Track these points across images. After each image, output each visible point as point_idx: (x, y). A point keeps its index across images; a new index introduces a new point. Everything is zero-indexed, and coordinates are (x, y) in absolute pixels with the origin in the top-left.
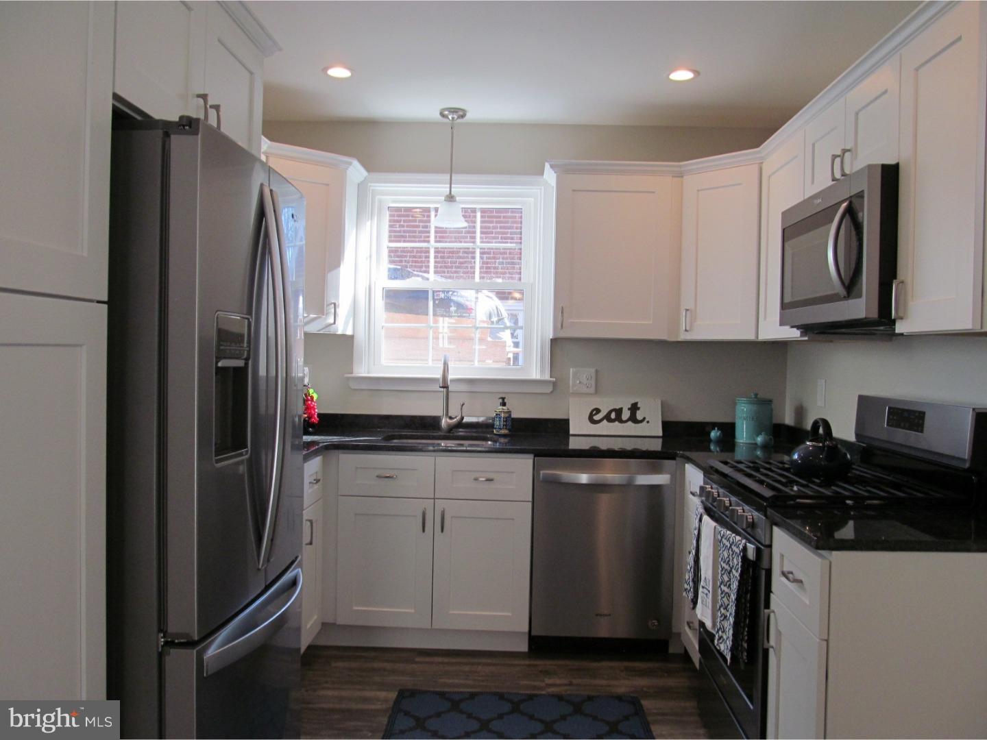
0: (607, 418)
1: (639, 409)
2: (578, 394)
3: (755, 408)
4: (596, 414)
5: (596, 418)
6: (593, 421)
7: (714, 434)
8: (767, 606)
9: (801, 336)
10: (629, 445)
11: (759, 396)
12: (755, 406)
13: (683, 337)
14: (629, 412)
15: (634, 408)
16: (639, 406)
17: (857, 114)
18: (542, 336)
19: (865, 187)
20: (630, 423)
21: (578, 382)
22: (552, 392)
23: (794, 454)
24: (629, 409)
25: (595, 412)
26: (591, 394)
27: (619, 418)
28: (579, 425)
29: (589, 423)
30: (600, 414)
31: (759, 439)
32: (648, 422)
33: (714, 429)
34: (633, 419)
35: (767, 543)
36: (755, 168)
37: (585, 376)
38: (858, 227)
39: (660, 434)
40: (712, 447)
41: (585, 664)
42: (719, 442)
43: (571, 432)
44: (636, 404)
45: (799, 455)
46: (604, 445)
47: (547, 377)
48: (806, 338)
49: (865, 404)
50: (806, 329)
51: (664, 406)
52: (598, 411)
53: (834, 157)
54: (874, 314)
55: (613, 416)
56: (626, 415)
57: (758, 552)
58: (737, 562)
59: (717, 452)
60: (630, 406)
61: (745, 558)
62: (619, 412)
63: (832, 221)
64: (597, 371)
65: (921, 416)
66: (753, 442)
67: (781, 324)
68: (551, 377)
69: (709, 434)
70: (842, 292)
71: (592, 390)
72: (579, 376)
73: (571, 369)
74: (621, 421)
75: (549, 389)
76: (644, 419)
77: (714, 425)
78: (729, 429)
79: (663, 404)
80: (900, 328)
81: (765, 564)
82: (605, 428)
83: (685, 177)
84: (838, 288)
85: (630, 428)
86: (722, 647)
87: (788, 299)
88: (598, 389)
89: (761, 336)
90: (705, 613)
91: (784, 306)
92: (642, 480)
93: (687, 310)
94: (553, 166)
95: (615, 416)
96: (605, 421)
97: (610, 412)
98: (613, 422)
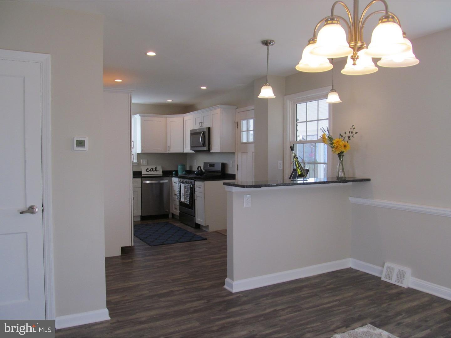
0: (150, 170)
2: (143, 165)
3: (182, 167)
5: (148, 170)
7: (174, 173)
8: (195, 193)
11: (182, 164)
13: (168, 152)
15: (156, 168)
17: (203, 117)
18: (135, 152)
19: (206, 131)
20: (155, 171)
27: (153, 170)
29: (146, 172)
31: (184, 173)
34: (156, 170)
35: (194, 184)
36: (182, 118)
37: (145, 162)
38: (205, 136)
40: (173, 175)
42: (175, 174)
43: (143, 173)
46: (150, 176)
48: (195, 153)
49: (205, 164)
50: (195, 151)
51: (162, 167)
52: (148, 169)
53: (200, 123)
54: (208, 149)
55: (151, 170)
56: (154, 170)
57: (193, 186)
58: (189, 188)
61: (191, 188)
62: (153, 169)
63: (201, 134)
64: (147, 160)
65: (214, 165)
67: (191, 150)
68: (138, 162)
70: (203, 146)
71: (146, 164)
72: (143, 162)
73: (142, 160)
74: (153, 171)
75: (137, 165)
76: (158, 170)
77: (173, 171)
78: (177, 172)
80: (211, 151)
81: (194, 187)
82: (150, 173)
83: (167, 118)
84: (201, 145)
86: (187, 203)
87: (192, 146)
88: (148, 164)
89: (185, 152)
90: (182, 200)
91: (191, 147)
92: (162, 182)
93: (169, 146)
94: (140, 115)
95: (152, 170)
96: (150, 171)
97: (151, 169)
98: (151, 171)
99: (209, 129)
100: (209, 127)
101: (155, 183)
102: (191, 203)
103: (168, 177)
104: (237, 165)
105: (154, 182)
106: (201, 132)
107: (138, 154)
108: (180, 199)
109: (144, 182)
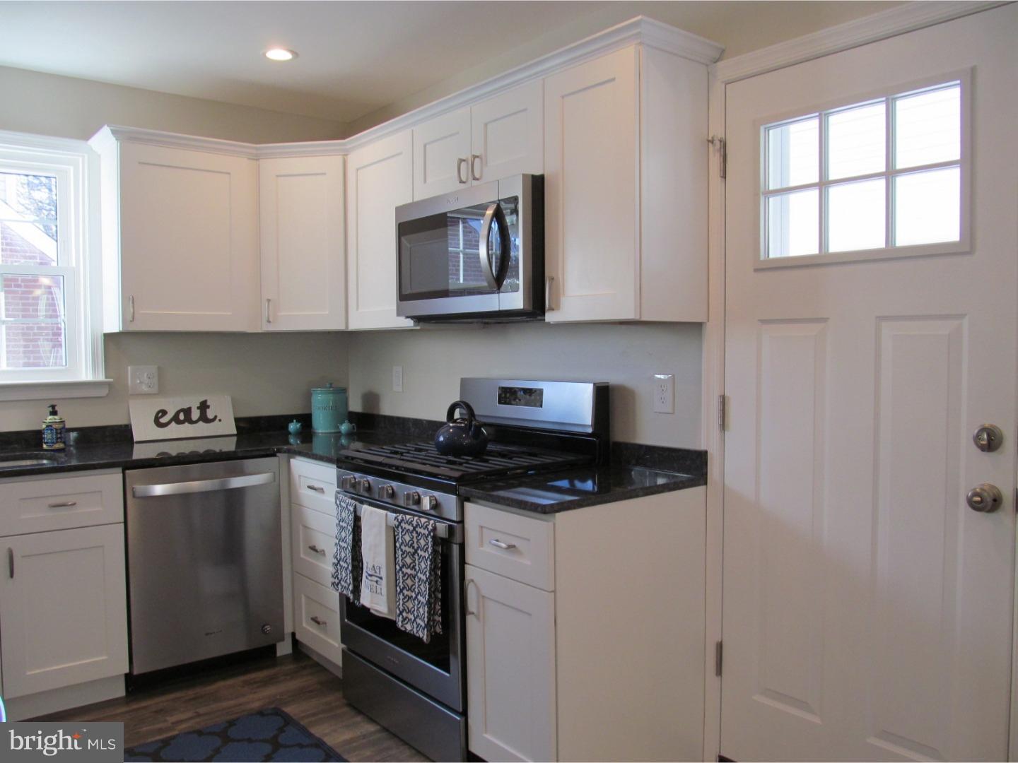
0: (176, 419)
1: (208, 407)
2: (139, 395)
3: (331, 397)
4: (162, 417)
5: (164, 420)
6: (159, 424)
7: (293, 427)
8: (462, 574)
9: (414, 326)
10: (201, 447)
11: (333, 385)
12: (331, 395)
13: (266, 328)
14: (199, 411)
15: (204, 406)
16: (208, 403)
17: (486, 125)
19: (519, 193)
20: (201, 423)
21: (138, 382)
22: (108, 395)
23: (439, 437)
24: (198, 408)
25: (160, 414)
26: (155, 394)
27: (188, 420)
28: (143, 429)
29: (156, 426)
30: (167, 415)
31: (344, 427)
32: (220, 420)
33: (292, 422)
34: (204, 418)
35: (458, 517)
36: (338, 158)
37: (145, 375)
39: (235, 432)
40: (292, 440)
41: (200, 690)
43: (136, 439)
44: (205, 401)
45: (444, 438)
46: (173, 450)
47: (101, 377)
48: (418, 328)
51: (235, 402)
52: (164, 413)
53: (461, 160)
55: (182, 417)
56: (195, 414)
57: (450, 529)
58: (426, 543)
59: (298, 444)
60: (199, 405)
61: (435, 537)
62: (187, 412)
64: (159, 368)
65: (539, 393)
66: (338, 430)
67: (398, 315)
68: (106, 377)
69: (287, 427)
70: (491, 287)
71: (155, 390)
72: (139, 376)
73: (129, 368)
74: (191, 422)
75: (105, 392)
76: (216, 417)
77: (290, 418)
78: (306, 421)
79: (233, 400)
80: (550, 317)
81: (458, 540)
82: (174, 431)
83: (264, 161)
85: (201, 429)
86: (409, 627)
87: (407, 291)
88: (162, 391)
89: (353, 326)
90: (375, 600)
91: (402, 297)
92: (237, 482)
93: (269, 300)
94: (114, 132)
95: (184, 416)
96: (173, 423)
97: (178, 413)
98: (179, 422)
99: (537, 185)
100: (538, 173)
101: (205, 495)
102: (439, 629)
103: (274, 455)
104: (723, 401)
105: (195, 486)
106: (484, 207)
107: (108, 337)
108: (357, 590)
109: (140, 489)
